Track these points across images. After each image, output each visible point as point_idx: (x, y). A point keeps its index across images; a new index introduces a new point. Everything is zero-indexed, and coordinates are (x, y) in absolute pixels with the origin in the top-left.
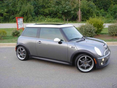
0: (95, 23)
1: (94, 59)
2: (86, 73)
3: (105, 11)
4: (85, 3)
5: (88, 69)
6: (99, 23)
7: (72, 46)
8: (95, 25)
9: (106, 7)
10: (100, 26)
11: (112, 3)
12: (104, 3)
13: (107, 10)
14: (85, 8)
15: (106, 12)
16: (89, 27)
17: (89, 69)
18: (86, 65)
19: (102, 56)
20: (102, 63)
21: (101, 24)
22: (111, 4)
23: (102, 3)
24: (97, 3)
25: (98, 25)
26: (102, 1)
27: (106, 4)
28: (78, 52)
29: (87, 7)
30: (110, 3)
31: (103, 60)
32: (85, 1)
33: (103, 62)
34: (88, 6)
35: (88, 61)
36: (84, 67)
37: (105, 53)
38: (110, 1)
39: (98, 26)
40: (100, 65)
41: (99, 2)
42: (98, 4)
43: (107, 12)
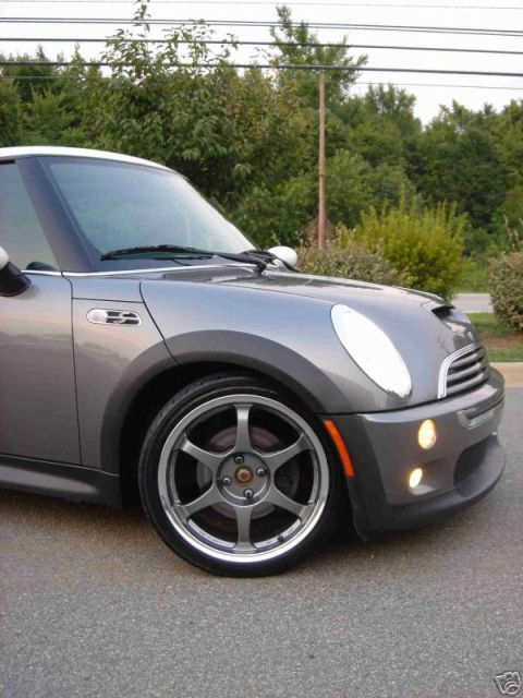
0: (402, 248)
1: (328, 424)
2: (250, 583)
3: (476, 227)
4: (353, 171)
5: (274, 540)
6: (424, 245)
7: (114, 307)
8: (401, 256)
9: (483, 202)
10: (433, 262)
11: (514, 177)
12: (469, 181)
13: (487, 219)
14: (356, 201)
15: (480, 229)
16: (357, 266)
17: (282, 541)
18: (250, 500)
19: (414, 400)
20: (415, 478)
21: (438, 253)
22: (508, 187)
23: (456, 179)
24: (429, 179)
25: (422, 257)
26: (458, 171)
27: (480, 187)
28: (164, 356)
29: (365, 195)
30: (504, 180)
31: (427, 436)
32: (356, 162)
33: (430, 462)
34: (374, 194)
35: (266, 456)
36: (233, 512)
37: (443, 378)
38: (505, 172)
39: (423, 265)
40: (392, 497)
41: (440, 176)
42: (434, 184)
43: (490, 232)
